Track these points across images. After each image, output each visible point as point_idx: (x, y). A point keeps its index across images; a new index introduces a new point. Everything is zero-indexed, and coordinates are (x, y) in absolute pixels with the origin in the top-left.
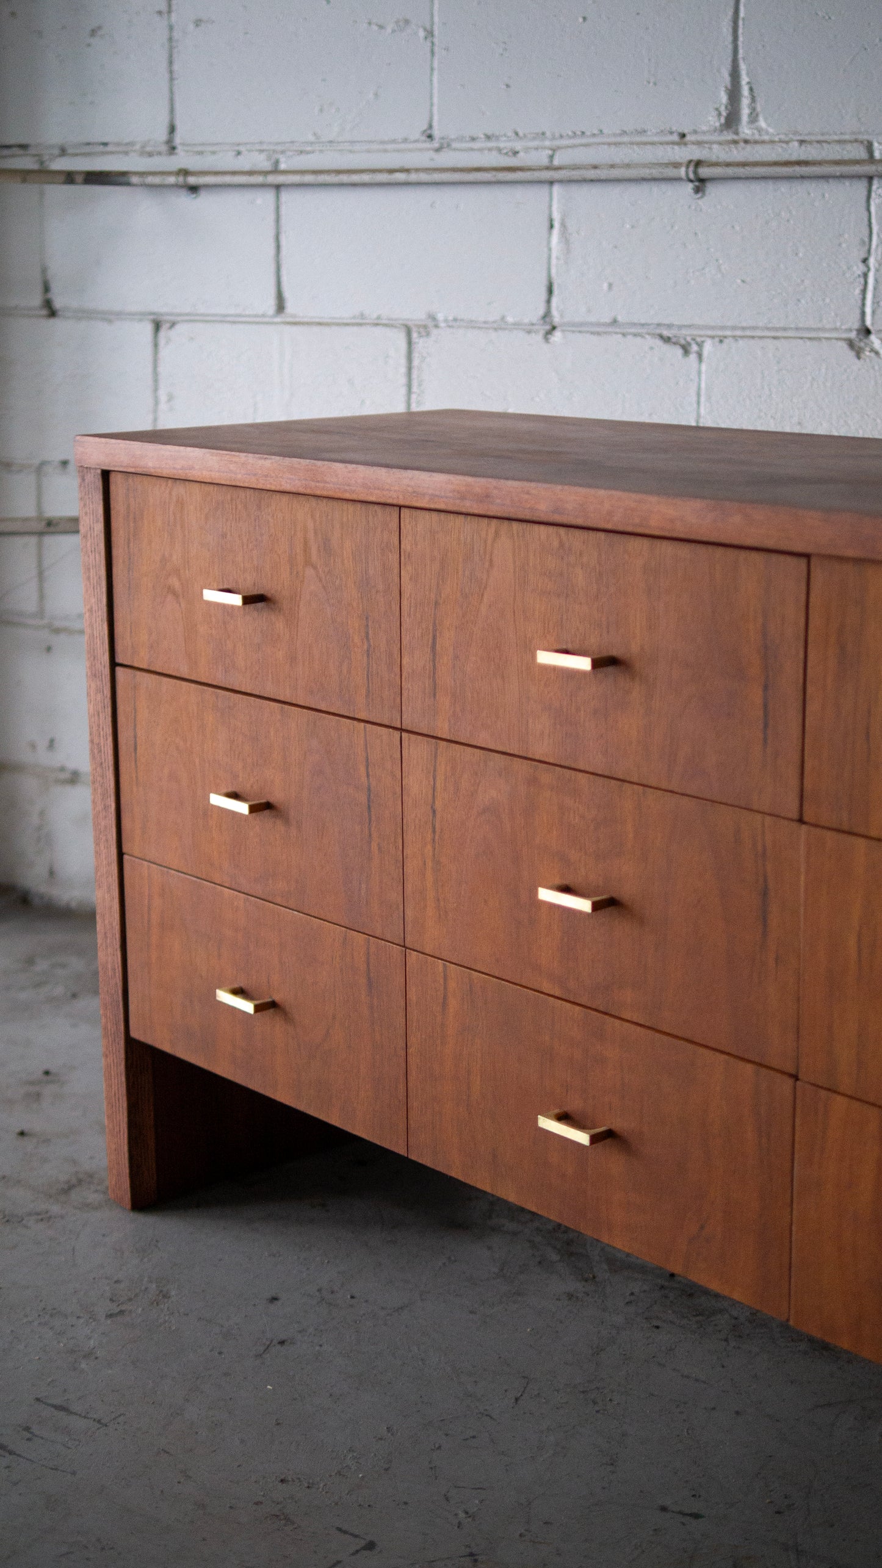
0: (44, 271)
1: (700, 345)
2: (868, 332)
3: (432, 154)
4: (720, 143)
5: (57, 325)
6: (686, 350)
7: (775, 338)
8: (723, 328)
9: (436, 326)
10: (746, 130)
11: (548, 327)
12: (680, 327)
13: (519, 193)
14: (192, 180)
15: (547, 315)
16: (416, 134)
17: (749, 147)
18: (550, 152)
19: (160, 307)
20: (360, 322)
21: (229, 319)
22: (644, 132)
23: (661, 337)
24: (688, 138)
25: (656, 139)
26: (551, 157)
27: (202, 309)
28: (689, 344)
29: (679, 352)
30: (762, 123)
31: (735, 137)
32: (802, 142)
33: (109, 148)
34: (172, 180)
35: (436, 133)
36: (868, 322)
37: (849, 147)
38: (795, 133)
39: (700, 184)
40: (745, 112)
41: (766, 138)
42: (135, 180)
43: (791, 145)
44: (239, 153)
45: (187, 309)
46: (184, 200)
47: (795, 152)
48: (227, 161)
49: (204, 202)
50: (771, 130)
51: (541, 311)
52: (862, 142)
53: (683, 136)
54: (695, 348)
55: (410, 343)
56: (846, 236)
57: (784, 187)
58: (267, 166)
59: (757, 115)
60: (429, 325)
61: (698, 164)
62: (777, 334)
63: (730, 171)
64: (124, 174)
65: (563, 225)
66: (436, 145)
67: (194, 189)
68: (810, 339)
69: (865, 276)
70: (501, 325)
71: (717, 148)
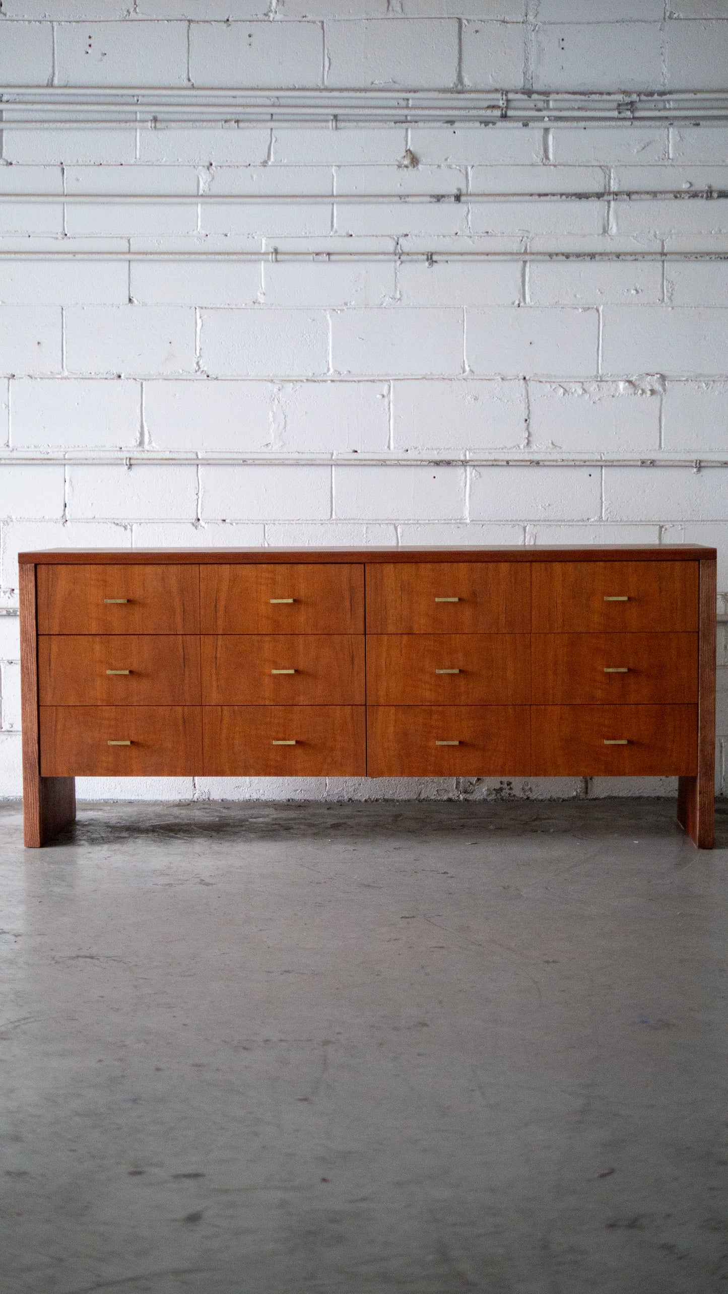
1: (132, 526)
2: (199, 520)
3: (10, 453)
4: (137, 451)
6: (125, 528)
7: (162, 522)
8: (140, 519)
9: (12, 521)
10: (147, 447)
11: (64, 520)
12: (123, 519)
13: (50, 469)
15: (64, 515)
17: (149, 453)
18: (64, 453)
22: (105, 446)
23: (114, 523)
24: (124, 449)
25: (110, 449)
26: (64, 455)
28: (126, 526)
29: (121, 528)
30: (153, 444)
31: (143, 449)
32: (170, 452)
35: (11, 444)
36: (199, 517)
37: (188, 454)
38: (168, 448)
40: (146, 440)
41: (156, 450)
43: (166, 452)
47: (168, 455)
50: (157, 447)
51: (62, 514)
52: (194, 452)
53: (121, 448)
54: (129, 527)
56: (189, 485)
57: (164, 468)
59: (152, 441)
60: (8, 520)
61: (130, 459)
62: (164, 521)
63: (144, 462)
65: (71, 481)
66: (11, 449)
68: (177, 523)
69: (198, 500)
70: (42, 520)
71: (135, 453)
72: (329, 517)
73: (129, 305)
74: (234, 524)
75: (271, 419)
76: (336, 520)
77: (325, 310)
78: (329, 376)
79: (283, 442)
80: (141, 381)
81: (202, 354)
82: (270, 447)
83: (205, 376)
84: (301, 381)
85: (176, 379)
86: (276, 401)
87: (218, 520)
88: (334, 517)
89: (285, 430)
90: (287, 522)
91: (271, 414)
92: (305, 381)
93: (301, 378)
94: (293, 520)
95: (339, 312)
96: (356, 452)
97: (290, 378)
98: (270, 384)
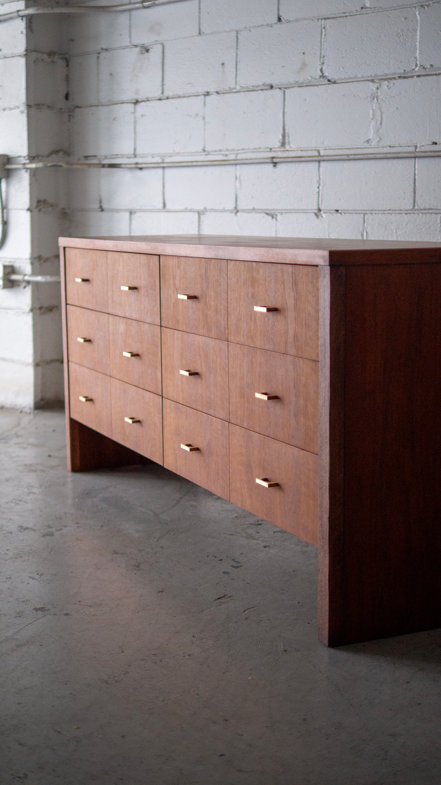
0: (100, 196)
1: (276, 215)
2: (320, 210)
3: (204, 156)
4: (280, 151)
5: (104, 214)
6: (273, 217)
7: (296, 213)
8: (282, 210)
9: (207, 211)
10: (287, 147)
11: (236, 211)
12: (272, 210)
13: (228, 168)
14: (139, 166)
15: (236, 207)
16: (200, 150)
17: (287, 152)
19: (130, 207)
20: (186, 210)
21: (151, 210)
22: (260, 148)
23: (266, 213)
24: (273, 150)
25: (263, 150)
26: (236, 156)
27: (143, 208)
28: (273, 215)
29: (270, 218)
30: (291, 145)
31: (284, 149)
32: (301, 150)
33: (118, 156)
34: (133, 166)
35: (207, 149)
36: (320, 207)
37: (313, 152)
38: (300, 148)
39: (275, 164)
40: (287, 141)
41: (293, 149)
42: (123, 166)
43: (298, 151)
44: (153, 157)
45: (139, 208)
46: (138, 172)
47: (300, 154)
48: (150, 160)
49: (144, 173)
50: (294, 147)
51: (234, 206)
52: (317, 150)
53: (271, 149)
54: (275, 216)
55: (199, 217)
56: (313, 180)
57: (297, 165)
58: (160, 161)
59: (290, 142)
60: (205, 211)
61: (273, 158)
62: (297, 211)
63: (282, 160)
64: (120, 164)
65: (240, 178)
66: (206, 153)
67: (141, 169)
68: (305, 213)
69: (318, 192)
70: (224, 211)
71: (279, 153)
72: (412, 207)
73: (279, 23)
74: (343, 214)
75: (371, 117)
76: (418, 210)
77: (415, 7)
78: (417, 72)
79: (380, 137)
80: (283, 89)
81: (325, 61)
82: (370, 142)
83: (326, 80)
84: (395, 78)
85: (307, 86)
86: (375, 99)
87: (332, 210)
88: (416, 207)
89: (381, 127)
90: (381, 212)
91: (371, 111)
92: (397, 78)
93: (394, 76)
94: (385, 210)
95: (426, 7)
96: (436, 143)
97: (388, 77)
98: (371, 83)
